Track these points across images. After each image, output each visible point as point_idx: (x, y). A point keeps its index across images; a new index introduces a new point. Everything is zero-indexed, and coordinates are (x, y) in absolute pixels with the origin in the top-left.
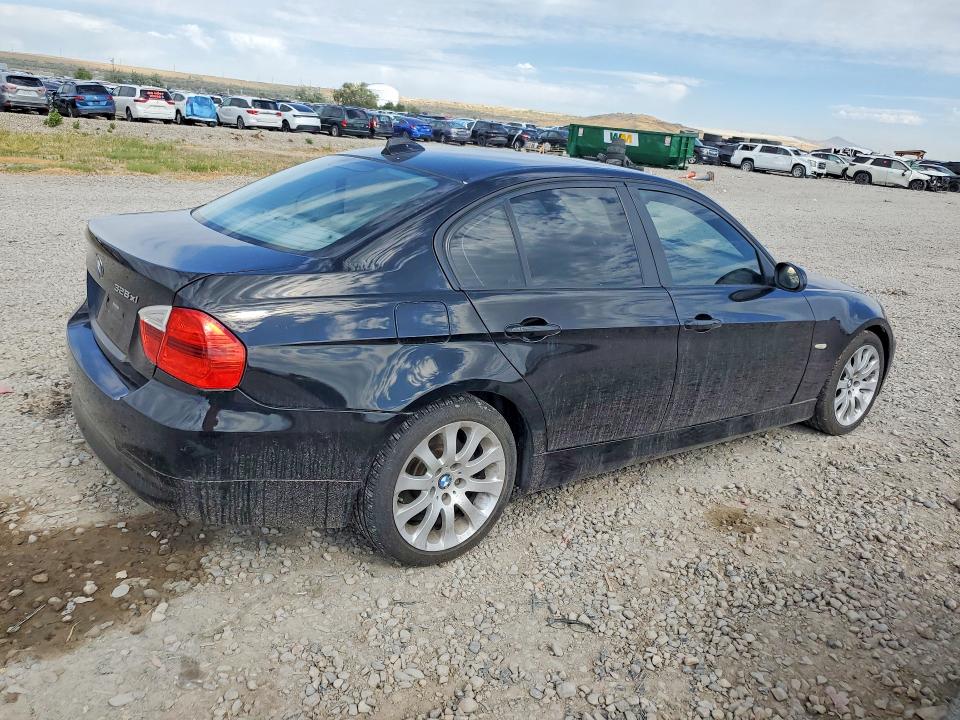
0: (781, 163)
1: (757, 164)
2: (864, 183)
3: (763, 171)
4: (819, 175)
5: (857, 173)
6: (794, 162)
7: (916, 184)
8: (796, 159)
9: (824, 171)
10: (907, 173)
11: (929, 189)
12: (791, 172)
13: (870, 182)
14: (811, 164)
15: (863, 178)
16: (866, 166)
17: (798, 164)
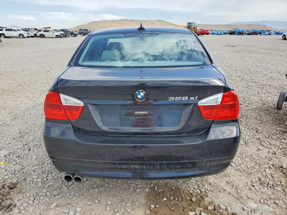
0: (15, 34)
1: (6, 35)
2: (43, 38)
3: (9, 37)
4: (29, 37)
5: (40, 35)
6: (19, 34)
7: (57, 36)
8: (19, 33)
9: (29, 35)
10: (54, 33)
11: (61, 37)
12: (19, 37)
13: (45, 37)
14: (25, 34)
15: (42, 36)
16: (42, 33)
17: (21, 34)
